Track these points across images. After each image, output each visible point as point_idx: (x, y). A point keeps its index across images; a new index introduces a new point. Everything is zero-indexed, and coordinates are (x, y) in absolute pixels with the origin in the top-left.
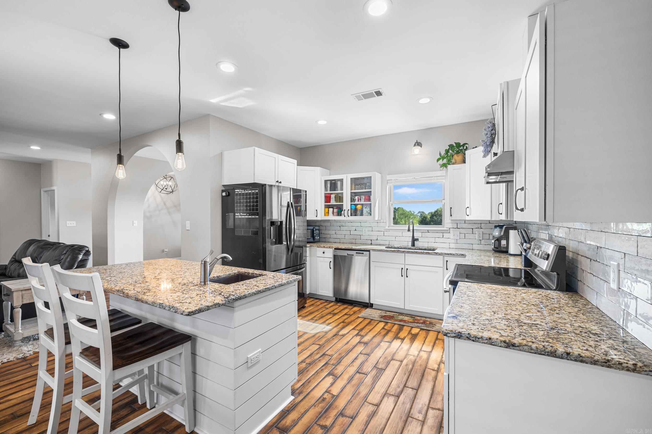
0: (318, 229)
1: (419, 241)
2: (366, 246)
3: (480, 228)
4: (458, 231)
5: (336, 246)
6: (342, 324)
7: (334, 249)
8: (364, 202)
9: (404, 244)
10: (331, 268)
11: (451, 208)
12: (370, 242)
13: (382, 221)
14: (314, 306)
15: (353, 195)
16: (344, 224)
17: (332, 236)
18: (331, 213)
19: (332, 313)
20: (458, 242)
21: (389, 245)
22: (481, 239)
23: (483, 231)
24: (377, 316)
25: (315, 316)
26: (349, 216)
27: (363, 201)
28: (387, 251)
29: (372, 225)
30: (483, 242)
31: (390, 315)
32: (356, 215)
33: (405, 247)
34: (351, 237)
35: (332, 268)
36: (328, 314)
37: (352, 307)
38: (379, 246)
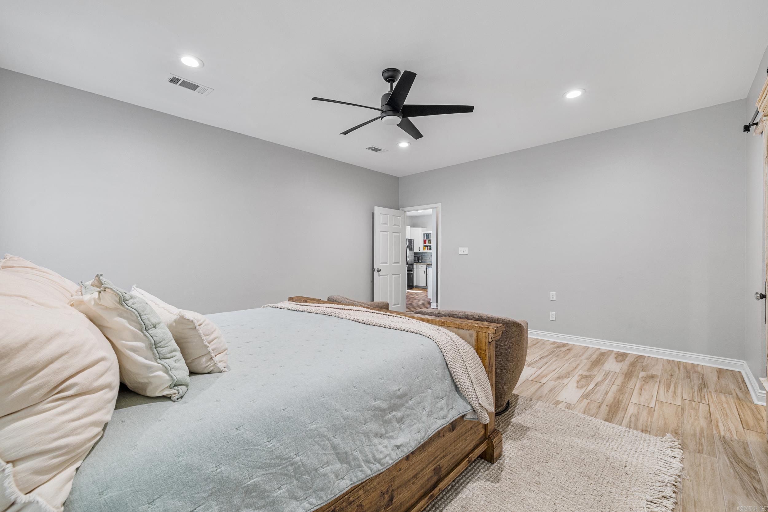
17: (427, 259)
18: (426, 249)
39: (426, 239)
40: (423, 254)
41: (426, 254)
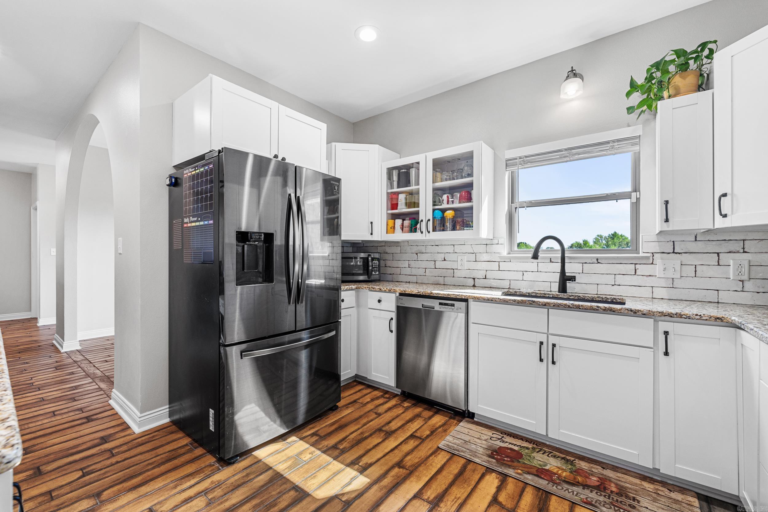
0: (378, 257)
1: (577, 281)
2: (463, 289)
3: (742, 251)
4: (676, 260)
5: (402, 290)
6: (396, 470)
7: (398, 294)
8: (460, 203)
9: (543, 288)
10: (392, 331)
11: (667, 202)
12: (471, 282)
13: (495, 241)
14: (357, 406)
15: (438, 192)
16: (423, 249)
17: (404, 271)
18: (399, 227)
19: (384, 429)
20: (677, 284)
21: (509, 288)
22: (745, 277)
23: (751, 259)
24: (481, 450)
25: (344, 439)
26: (429, 232)
27: (458, 201)
28: (505, 302)
29: (477, 249)
30: (749, 286)
31: (512, 447)
32: (443, 230)
33: (545, 294)
34: (437, 272)
35: (394, 332)
36: (374, 433)
37: (431, 413)
38: (489, 290)
39: (396, 190)
40: (388, 250)
41: (397, 250)
